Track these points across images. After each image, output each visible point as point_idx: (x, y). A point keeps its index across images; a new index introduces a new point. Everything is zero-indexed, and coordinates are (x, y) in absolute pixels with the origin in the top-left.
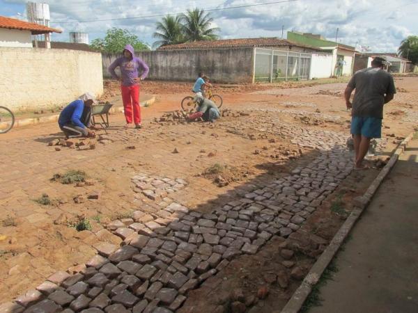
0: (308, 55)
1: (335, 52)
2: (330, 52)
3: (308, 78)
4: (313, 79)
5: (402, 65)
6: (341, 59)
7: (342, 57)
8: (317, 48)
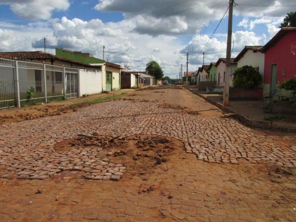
0: (75, 70)
1: (104, 68)
2: (99, 68)
3: (78, 95)
4: (84, 96)
5: (151, 80)
6: (110, 75)
7: (111, 73)
8: (86, 63)
